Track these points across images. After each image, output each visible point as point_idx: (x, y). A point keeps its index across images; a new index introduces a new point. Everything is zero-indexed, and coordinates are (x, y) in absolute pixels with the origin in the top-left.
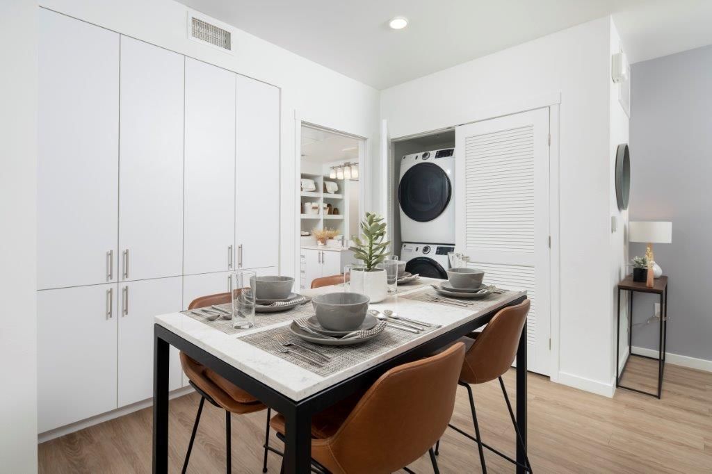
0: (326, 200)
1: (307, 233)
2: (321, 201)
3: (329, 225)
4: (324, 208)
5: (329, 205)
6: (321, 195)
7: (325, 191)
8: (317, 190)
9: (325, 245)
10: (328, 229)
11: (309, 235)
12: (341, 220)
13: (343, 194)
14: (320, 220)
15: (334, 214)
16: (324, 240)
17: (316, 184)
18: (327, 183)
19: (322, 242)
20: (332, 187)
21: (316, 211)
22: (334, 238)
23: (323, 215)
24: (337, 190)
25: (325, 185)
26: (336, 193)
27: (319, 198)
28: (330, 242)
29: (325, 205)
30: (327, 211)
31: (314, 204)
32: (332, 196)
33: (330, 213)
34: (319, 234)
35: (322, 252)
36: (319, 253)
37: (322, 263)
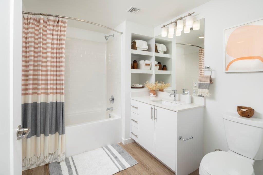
0: (157, 58)
1: (141, 86)
2: (153, 59)
3: (159, 78)
4: (156, 65)
5: (159, 63)
6: (153, 54)
7: (156, 51)
8: (149, 50)
9: (157, 96)
10: (159, 82)
11: (143, 87)
12: (169, 75)
13: (171, 54)
14: (151, 75)
15: (163, 70)
16: (155, 93)
17: (149, 46)
18: (157, 45)
19: (154, 94)
20: (161, 48)
21: (149, 67)
22: (164, 90)
23: (155, 70)
24: (165, 50)
25: (156, 46)
26: (165, 53)
27: (151, 57)
28: (160, 94)
29: (156, 63)
30: (158, 67)
31: (147, 62)
32: (161, 55)
33: (160, 69)
34: (151, 87)
35: (155, 108)
36: (151, 108)
37: (155, 120)
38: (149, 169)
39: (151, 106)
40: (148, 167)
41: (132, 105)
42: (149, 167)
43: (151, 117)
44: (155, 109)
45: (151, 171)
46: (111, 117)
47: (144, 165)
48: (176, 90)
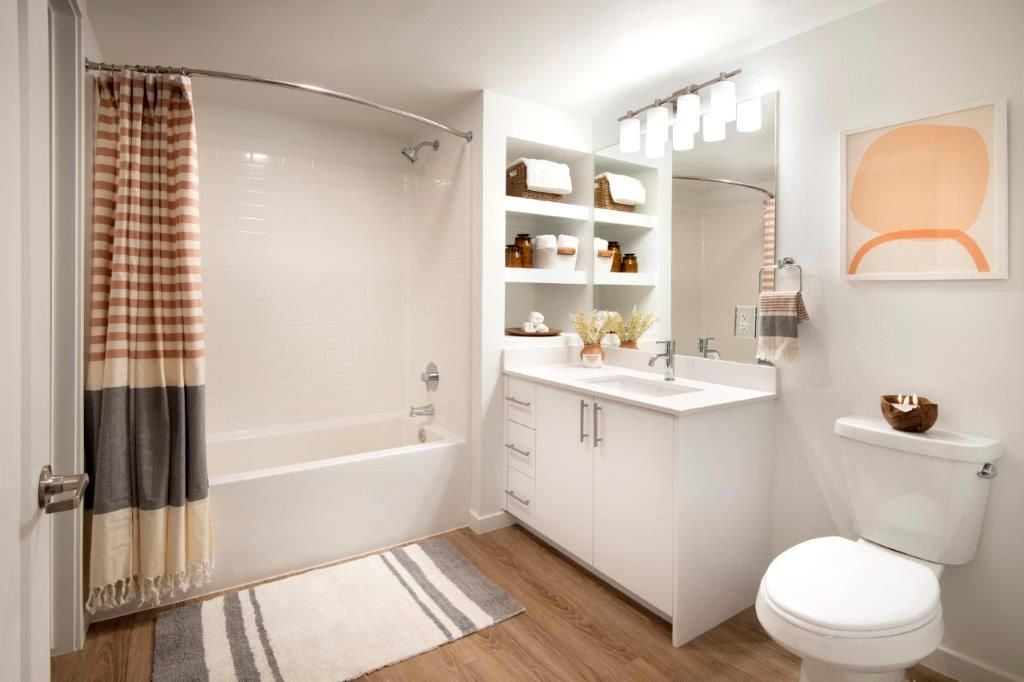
1: (545, 327)
2: (589, 230)
4: (601, 254)
5: (612, 245)
11: (548, 334)
12: (645, 290)
13: (654, 213)
14: (581, 287)
15: (624, 270)
21: (571, 260)
23: (593, 272)
29: (604, 245)
30: (610, 262)
31: (565, 241)
33: (616, 268)
35: (595, 405)
36: (583, 405)
37: (596, 445)
38: (573, 613)
39: (583, 398)
40: (572, 606)
41: (511, 396)
42: (575, 606)
43: (582, 436)
44: (596, 408)
45: (581, 618)
46: (427, 439)
47: (555, 600)
48: (674, 343)
